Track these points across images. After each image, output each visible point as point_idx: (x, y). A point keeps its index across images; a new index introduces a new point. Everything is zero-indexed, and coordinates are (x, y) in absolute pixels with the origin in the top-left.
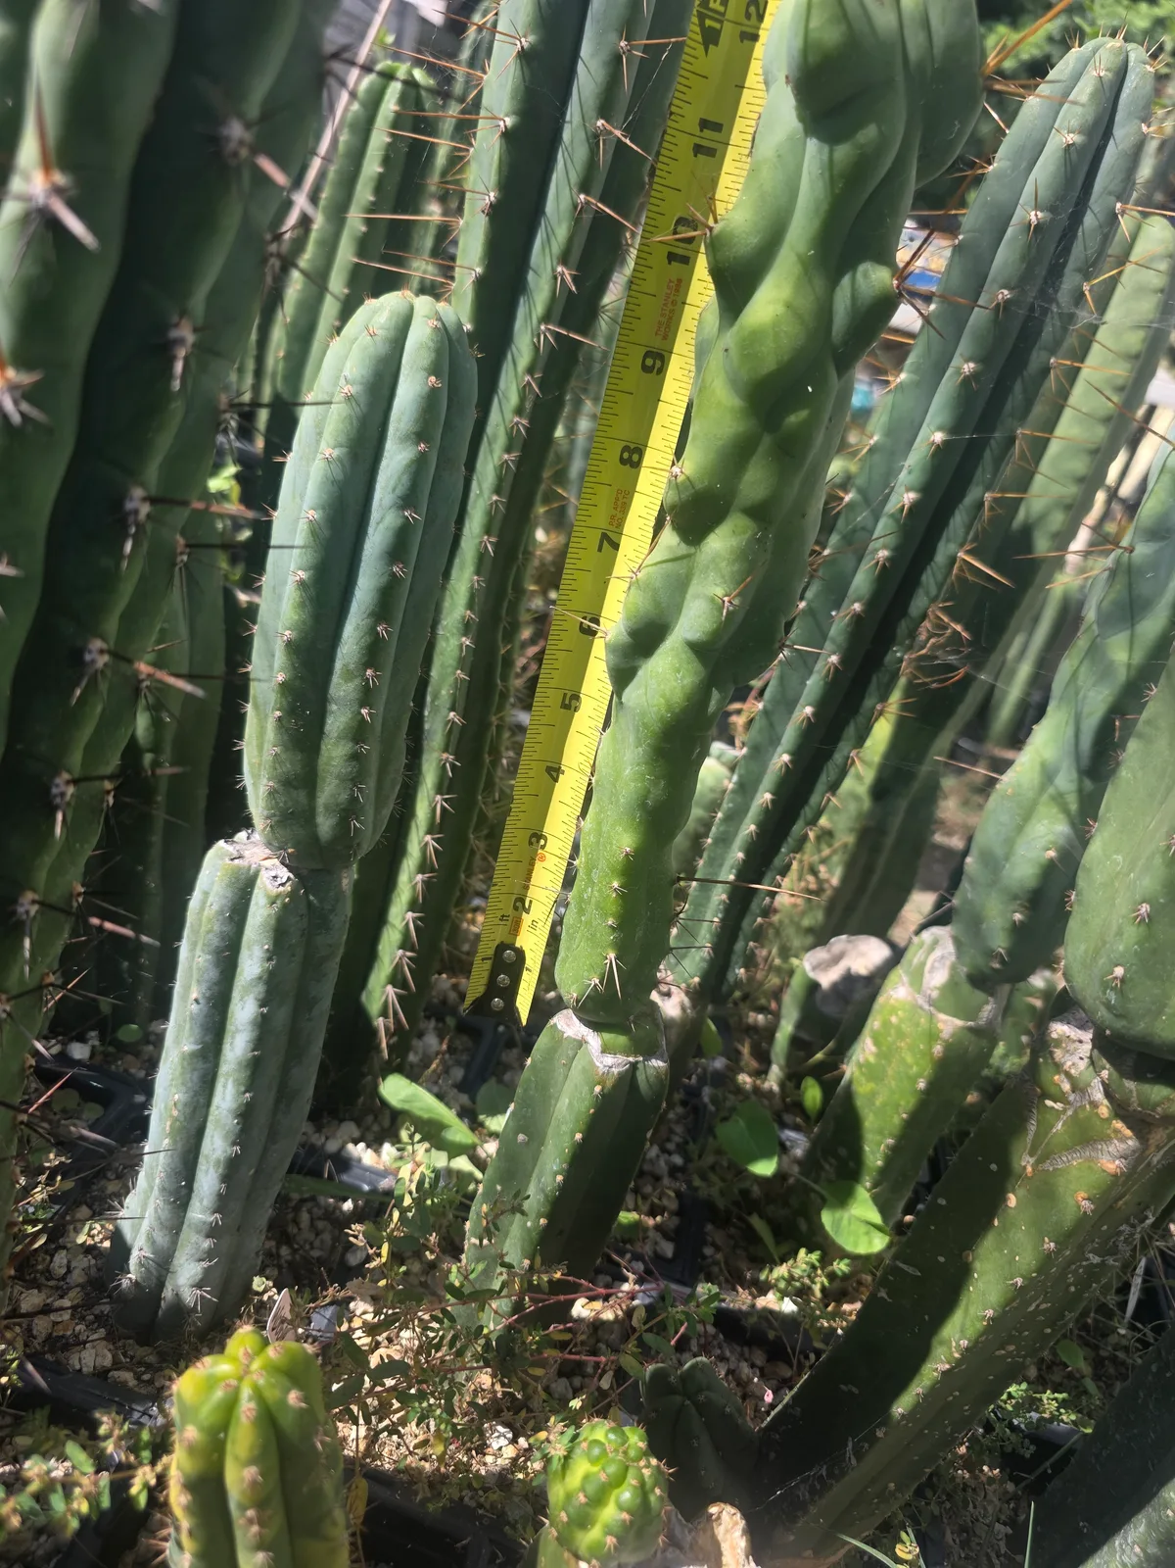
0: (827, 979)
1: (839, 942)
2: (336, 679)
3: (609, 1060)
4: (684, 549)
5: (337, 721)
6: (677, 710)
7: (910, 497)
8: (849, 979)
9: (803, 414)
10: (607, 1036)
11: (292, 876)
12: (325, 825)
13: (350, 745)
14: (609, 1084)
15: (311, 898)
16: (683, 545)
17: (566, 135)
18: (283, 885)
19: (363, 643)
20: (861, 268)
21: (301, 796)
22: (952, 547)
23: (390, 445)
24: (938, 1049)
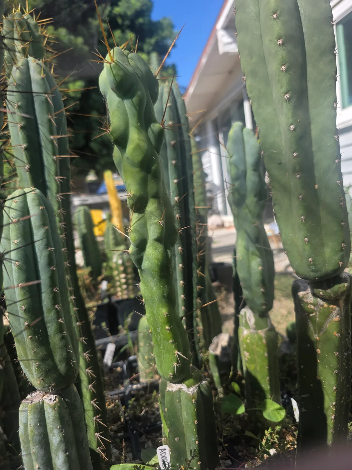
0: (218, 352)
1: (215, 340)
2: (46, 314)
3: (191, 389)
4: (141, 215)
5: (51, 329)
6: (161, 261)
7: (176, 199)
8: (224, 349)
9: (156, 165)
10: (187, 382)
11: (56, 396)
12: (62, 368)
13: (60, 334)
14: (196, 396)
15: (66, 400)
16: (140, 215)
17: (43, 143)
18: (55, 400)
19: (51, 297)
20: (152, 126)
21: (50, 362)
22: (192, 206)
23: (35, 231)
24: (264, 341)
